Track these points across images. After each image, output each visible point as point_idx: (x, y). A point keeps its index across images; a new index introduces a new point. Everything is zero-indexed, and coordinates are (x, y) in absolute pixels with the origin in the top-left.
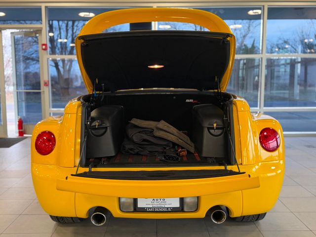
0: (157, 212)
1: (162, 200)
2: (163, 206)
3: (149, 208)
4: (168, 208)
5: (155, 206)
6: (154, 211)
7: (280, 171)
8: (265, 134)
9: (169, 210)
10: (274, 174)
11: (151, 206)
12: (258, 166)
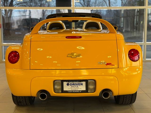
0: (74, 93)
1: (76, 87)
2: (77, 89)
3: (69, 91)
4: (79, 91)
5: (73, 90)
6: (72, 92)
7: (139, 72)
8: (132, 52)
9: (80, 92)
10: (136, 73)
11: (70, 90)
12: (127, 68)
